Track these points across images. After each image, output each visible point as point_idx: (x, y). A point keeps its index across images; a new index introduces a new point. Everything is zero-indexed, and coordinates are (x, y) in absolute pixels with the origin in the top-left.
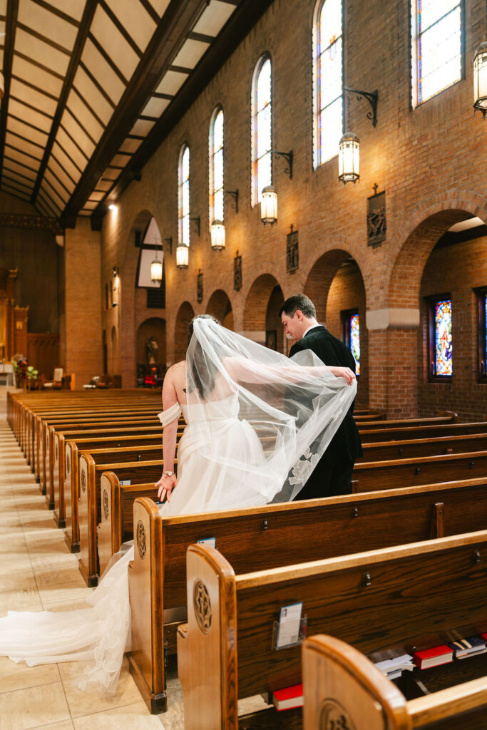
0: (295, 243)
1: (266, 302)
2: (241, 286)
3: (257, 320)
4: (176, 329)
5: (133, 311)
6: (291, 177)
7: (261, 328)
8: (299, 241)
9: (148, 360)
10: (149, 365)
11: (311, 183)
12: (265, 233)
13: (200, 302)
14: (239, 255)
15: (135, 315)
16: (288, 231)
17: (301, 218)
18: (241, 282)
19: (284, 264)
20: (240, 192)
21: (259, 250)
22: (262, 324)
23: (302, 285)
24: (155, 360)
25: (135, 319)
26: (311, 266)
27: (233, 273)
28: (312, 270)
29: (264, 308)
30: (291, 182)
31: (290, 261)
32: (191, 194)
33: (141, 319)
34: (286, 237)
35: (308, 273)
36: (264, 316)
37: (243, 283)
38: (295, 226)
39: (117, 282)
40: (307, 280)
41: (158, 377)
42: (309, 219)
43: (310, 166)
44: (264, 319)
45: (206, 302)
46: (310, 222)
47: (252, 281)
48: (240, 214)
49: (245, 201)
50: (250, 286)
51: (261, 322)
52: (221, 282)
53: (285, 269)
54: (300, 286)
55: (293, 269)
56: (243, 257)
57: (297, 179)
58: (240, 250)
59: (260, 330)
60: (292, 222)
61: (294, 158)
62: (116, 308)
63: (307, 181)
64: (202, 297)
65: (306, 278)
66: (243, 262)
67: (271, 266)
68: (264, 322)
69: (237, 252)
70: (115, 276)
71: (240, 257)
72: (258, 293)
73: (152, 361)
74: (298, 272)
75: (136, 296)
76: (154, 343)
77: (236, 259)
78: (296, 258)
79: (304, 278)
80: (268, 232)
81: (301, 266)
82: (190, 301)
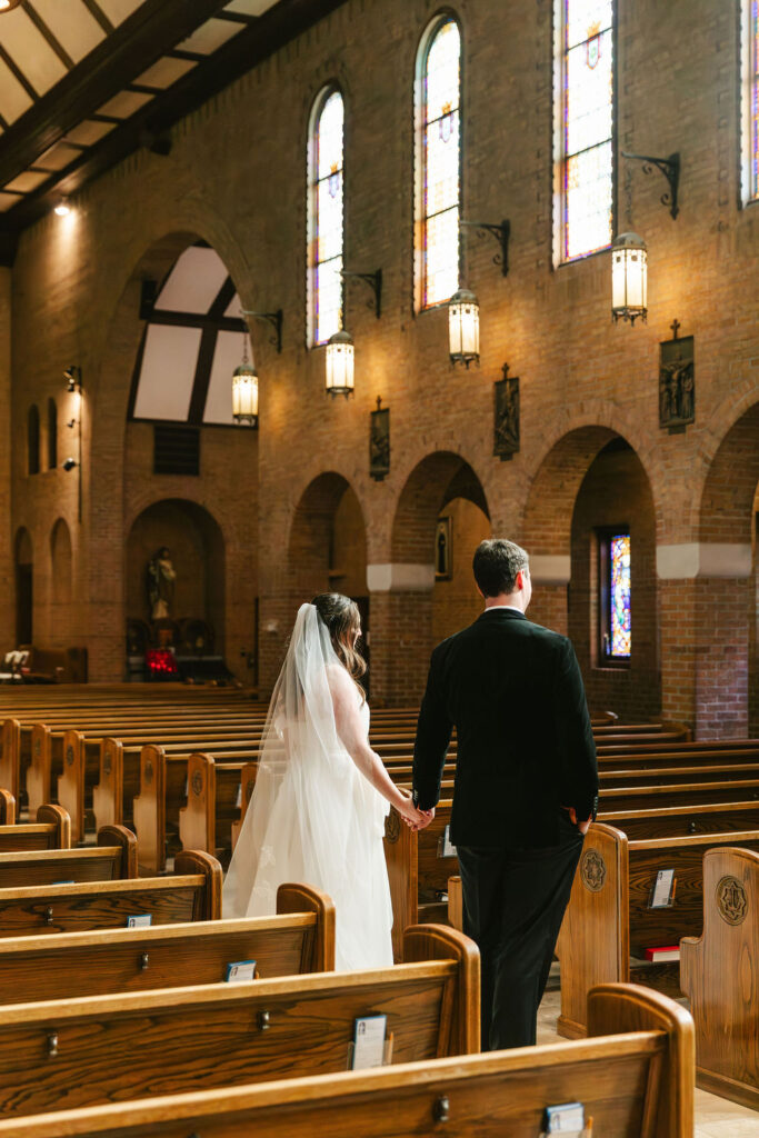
0: (685, 362)
1: (574, 487)
2: (517, 449)
3: (551, 530)
4: (292, 539)
5: (119, 483)
6: (674, 213)
7: (561, 548)
8: (697, 359)
9: (151, 609)
10: (153, 622)
11: (733, 234)
12: (595, 332)
13: (378, 476)
14: (512, 373)
15: (125, 490)
16: (667, 334)
17: (705, 308)
18: (517, 438)
19: (654, 407)
20: (514, 229)
21: (574, 369)
22: (561, 538)
23: (706, 460)
24: (169, 609)
25: (125, 501)
26: (731, 419)
27: (491, 416)
28: (732, 429)
29: (569, 502)
30: (674, 223)
31: (669, 404)
32: (350, 212)
33: (139, 503)
34: (657, 347)
35: (721, 433)
36: (567, 521)
37: (523, 441)
38: (684, 324)
39: (75, 406)
40: (719, 450)
41: (177, 653)
42: (727, 315)
43: (732, 196)
44: (569, 527)
45: (399, 476)
46: (731, 322)
47: (552, 438)
48: (514, 278)
49: (533, 250)
50: (545, 450)
51: (561, 533)
52: (451, 435)
53: (655, 420)
54: (699, 461)
55: (676, 421)
56: (524, 381)
57: (692, 221)
58: (511, 362)
59: (558, 553)
60: (676, 316)
61: (684, 171)
62: (75, 471)
63: (720, 228)
64: (387, 464)
65: (715, 445)
66: (522, 391)
67: (609, 409)
68: (568, 534)
69: (506, 368)
70: (72, 390)
71: (515, 381)
72: (562, 466)
73: (161, 612)
74: (692, 430)
75: (127, 445)
76: (166, 564)
77: (499, 385)
78: (686, 397)
79: (712, 445)
80: (603, 329)
81: (700, 417)
82: (346, 472)
